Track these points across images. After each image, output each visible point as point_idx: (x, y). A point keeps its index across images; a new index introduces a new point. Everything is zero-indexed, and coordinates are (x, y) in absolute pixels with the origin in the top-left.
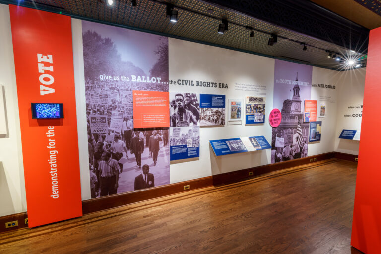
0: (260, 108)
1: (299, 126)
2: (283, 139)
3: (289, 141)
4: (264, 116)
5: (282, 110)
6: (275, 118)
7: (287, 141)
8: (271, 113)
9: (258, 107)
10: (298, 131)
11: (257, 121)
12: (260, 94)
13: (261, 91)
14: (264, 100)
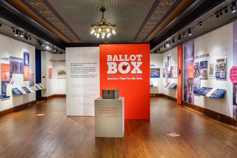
0: (223, 67)
4: (225, 73)
6: (234, 75)
8: (231, 71)
11: (221, 77)
12: (224, 55)
13: (224, 53)
14: (225, 60)
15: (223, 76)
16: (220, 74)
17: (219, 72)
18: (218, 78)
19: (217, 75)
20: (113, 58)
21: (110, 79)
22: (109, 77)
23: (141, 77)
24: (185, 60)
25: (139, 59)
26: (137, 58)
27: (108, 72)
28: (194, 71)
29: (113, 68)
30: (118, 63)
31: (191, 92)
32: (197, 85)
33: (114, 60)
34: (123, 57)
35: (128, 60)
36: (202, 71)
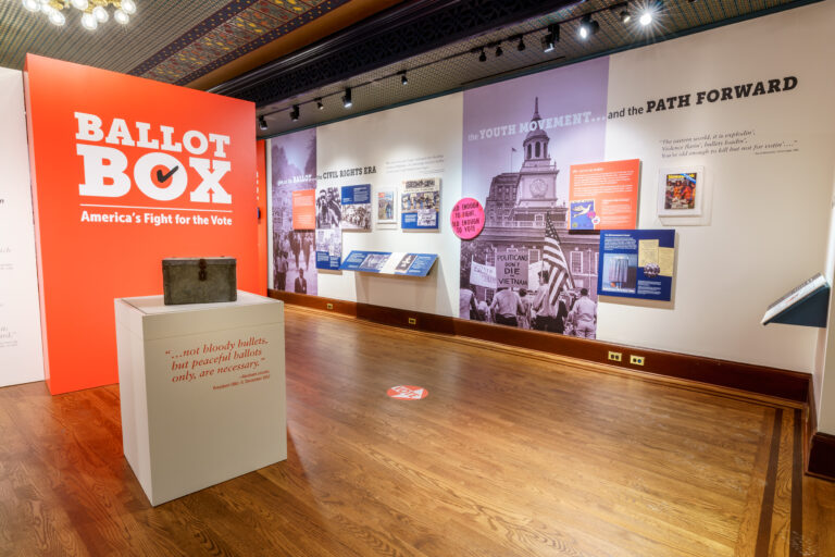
0: (428, 199)
1: (548, 240)
2: (494, 269)
3: (513, 276)
4: (437, 214)
5: (488, 200)
6: (466, 218)
7: (508, 276)
8: (456, 208)
9: (422, 198)
10: (546, 256)
11: (422, 224)
12: (432, 172)
13: (432, 167)
14: (437, 183)
15: (428, 222)
16: (420, 218)
17: (415, 213)
18: (410, 226)
19: (407, 221)
20: (106, 128)
21: (96, 218)
22: (91, 211)
23: (228, 216)
24: (280, 183)
25: (220, 152)
26: (212, 146)
27: (84, 190)
28: (319, 211)
29: (108, 172)
30: (133, 154)
31: (302, 265)
32: (331, 248)
33: (112, 138)
34: (155, 134)
35: (178, 148)
36: (349, 211)
